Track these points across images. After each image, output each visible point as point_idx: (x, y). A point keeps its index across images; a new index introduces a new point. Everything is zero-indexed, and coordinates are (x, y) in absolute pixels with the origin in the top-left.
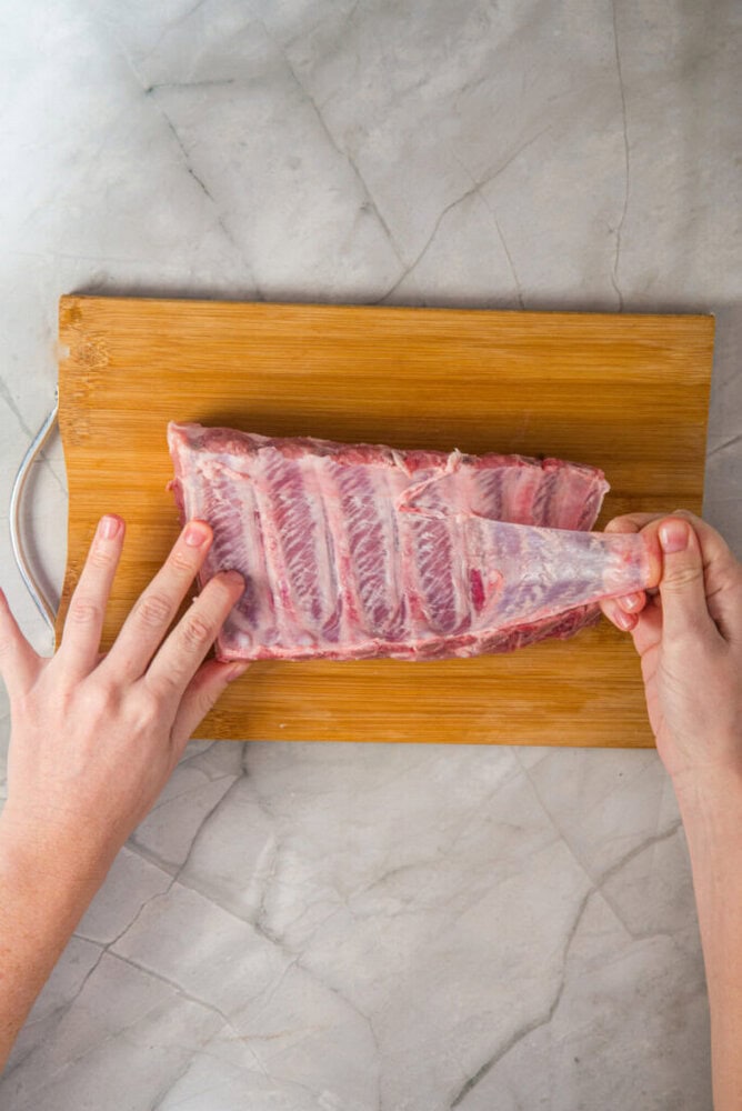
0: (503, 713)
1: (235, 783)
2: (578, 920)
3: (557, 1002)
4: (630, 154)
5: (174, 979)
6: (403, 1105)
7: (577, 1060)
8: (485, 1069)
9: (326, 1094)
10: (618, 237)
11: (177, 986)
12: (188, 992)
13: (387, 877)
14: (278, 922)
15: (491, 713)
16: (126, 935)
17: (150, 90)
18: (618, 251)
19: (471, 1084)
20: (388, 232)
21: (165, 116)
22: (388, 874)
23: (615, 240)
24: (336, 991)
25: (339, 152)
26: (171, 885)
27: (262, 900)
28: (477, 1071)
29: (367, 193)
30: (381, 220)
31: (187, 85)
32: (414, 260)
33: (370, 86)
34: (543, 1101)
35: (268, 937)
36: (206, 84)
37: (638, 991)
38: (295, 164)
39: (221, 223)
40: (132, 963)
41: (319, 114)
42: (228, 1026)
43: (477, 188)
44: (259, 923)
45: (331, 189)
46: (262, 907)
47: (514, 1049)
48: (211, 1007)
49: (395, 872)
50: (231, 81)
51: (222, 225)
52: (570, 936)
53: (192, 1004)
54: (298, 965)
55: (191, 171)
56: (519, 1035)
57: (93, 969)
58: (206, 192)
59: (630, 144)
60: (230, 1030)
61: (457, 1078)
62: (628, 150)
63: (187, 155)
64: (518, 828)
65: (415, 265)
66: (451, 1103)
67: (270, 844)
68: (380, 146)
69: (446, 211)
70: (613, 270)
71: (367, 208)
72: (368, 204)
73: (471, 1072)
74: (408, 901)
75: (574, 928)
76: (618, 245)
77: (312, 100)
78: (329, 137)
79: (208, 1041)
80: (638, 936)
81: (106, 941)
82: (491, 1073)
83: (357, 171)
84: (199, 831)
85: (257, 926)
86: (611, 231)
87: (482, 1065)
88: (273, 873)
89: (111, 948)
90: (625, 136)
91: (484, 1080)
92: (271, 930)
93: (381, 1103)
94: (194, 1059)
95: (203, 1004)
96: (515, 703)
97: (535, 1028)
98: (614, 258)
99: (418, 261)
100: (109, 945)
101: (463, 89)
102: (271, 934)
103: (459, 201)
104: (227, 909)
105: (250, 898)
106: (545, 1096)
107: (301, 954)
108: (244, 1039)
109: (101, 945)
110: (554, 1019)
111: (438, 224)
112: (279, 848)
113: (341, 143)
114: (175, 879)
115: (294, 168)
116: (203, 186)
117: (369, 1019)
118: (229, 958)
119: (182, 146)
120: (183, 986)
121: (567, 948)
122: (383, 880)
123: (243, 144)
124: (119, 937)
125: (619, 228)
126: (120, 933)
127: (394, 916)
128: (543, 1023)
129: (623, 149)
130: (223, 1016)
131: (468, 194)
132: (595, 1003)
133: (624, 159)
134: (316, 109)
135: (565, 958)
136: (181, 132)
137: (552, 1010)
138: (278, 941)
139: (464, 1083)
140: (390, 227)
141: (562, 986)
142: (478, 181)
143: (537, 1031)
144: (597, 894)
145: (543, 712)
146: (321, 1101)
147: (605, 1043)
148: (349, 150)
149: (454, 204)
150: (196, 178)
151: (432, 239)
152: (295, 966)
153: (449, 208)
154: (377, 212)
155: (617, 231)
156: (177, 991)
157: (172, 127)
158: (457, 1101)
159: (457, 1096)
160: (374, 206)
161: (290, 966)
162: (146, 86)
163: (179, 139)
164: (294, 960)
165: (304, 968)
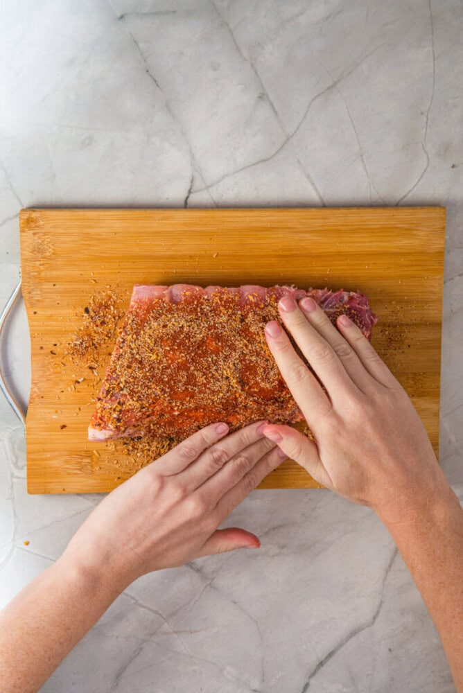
2: (392, 561)
3: (378, 612)
5: (132, 594)
6: (278, 677)
7: (390, 650)
8: (330, 655)
9: (229, 669)
10: (427, 118)
11: (133, 598)
12: (141, 602)
13: (269, 532)
17: (122, 17)
18: (426, 127)
19: (321, 664)
20: (276, 113)
21: (131, 34)
22: (270, 530)
23: (425, 119)
24: (235, 603)
25: (245, 59)
28: (324, 658)
29: (262, 87)
30: (272, 105)
31: (145, 15)
32: (293, 132)
33: (265, 17)
34: (368, 675)
35: (191, 567)
36: (158, 14)
38: (215, 67)
39: (167, 106)
41: (232, 35)
42: (166, 624)
43: (334, 85)
45: (240, 84)
47: (349, 642)
48: (156, 612)
49: (274, 529)
50: (174, 12)
51: (168, 107)
52: (387, 571)
53: (143, 609)
54: (211, 587)
55: (147, 71)
56: (353, 633)
58: (158, 86)
59: (436, 56)
60: (166, 627)
61: (312, 660)
62: (434, 60)
63: (145, 61)
65: (293, 135)
66: (309, 676)
68: (271, 55)
69: (314, 99)
70: (423, 140)
71: (262, 97)
72: (263, 94)
74: (282, 547)
75: (390, 566)
76: (427, 123)
77: (227, 25)
78: (238, 49)
79: (154, 634)
82: (334, 658)
83: (256, 72)
86: (422, 114)
87: (328, 653)
90: (433, 51)
91: (329, 662)
93: (263, 675)
94: (144, 645)
95: (149, 609)
97: (363, 629)
98: (424, 131)
99: (295, 132)
101: (327, 18)
102: (194, 566)
103: (323, 93)
106: (369, 673)
107: (213, 579)
108: (176, 632)
110: (375, 624)
111: (309, 107)
113: (245, 53)
115: (215, 70)
116: (155, 81)
117: (256, 621)
118: (166, 581)
119: (142, 54)
120: (137, 598)
121: (385, 579)
122: (267, 534)
123: (182, 54)
125: (429, 110)
127: (273, 556)
128: (368, 626)
129: (431, 59)
130: (163, 617)
131: (328, 88)
132: (402, 614)
133: (432, 65)
134: (230, 31)
135: (384, 586)
136: (141, 45)
137: (374, 618)
138: (198, 570)
139: (318, 663)
140: (277, 109)
141: (381, 603)
142: (335, 80)
143: (364, 631)
146: (225, 673)
147: (408, 639)
148: (251, 58)
149: (319, 95)
150: (151, 76)
151: (305, 117)
152: (208, 587)
153: (316, 97)
154: (269, 100)
155: (426, 113)
156: (133, 601)
157: (136, 42)
158: (312, 675)
159: (312, 671)
160: (267, 95)
161: (206, 587)
162: (119, 15)
163: (140, 50)
164: (209, 582)
165: (214, 588)
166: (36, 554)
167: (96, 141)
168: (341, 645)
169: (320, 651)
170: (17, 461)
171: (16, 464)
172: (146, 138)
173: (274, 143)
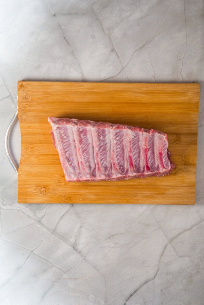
0: (143, 195)
1: (70, 208)
2: (164, 251)
3: (157, 273)
4: (187, 38)
5: (50, 261)
6: (112, 300)
7: (161, 290)
8: (135, 291)
9: (91, 295)
10: (183, 61)
11: (51, 263)
12: (54, 265)
13: (111, 237)
14: (80, 247)
15: (140, 195)
16: (37, 248)
17: (54, 15)
18: (182, 65)
19: (131, 295)
20: (118, 57)
21: (58, 22)
22: (111, 236)
23: (182, 62)
24: (95, 267)
25: (106, 34)
26: (51, 235)
27: (76, 241)
28: (133, 292)
29: (113, 46)
30: (117, 54)
31: (64, 14)
32: (125, 65)
33: (115, 16)
34: (151, 301)
35: (76, 251)
36: (70, 14)
37: (179, 272)
38: (93, 37)
39: (72, 53)
40: (39, 256)
41: (101, 24)
42: (65, 275)
43: (144, 46)
44: (74, 247)
45: (103, 45)
46: (75, 243)
47: (144, 287)
48: (60, 269)
49: (113, 236)
50: (77, 14)
51: (73, 53)
52: (161, 256)
53: (55, 268)
54: (85, 260)
55: (65, 38)
56: (146, 282)
57: (28, 257)
58: (69, 44)
59: (187, 36)
61: (128, 293)
63: (64, 34)
64: (148, 225)
65: (125, 67)
67: (78, 225)
68: (117, 33)
69: (135, 52)
70: (181, 70)
71: (113, 50)
72: (113, 49)
73: (132, 292)
74: (116, 244)
75: (162, 254)
76: (183, 63)
77: (99, 19)
78: (103, 30)
79: (59, 279)
80: (180, 257)
81: (32, 250)
82: (137, 293)
83: (111, 40)
84: (59, 221)
85: (74, 248)
86: (181, 59)
88: (79, 234)
89: (33, 252)
90: (186, 33)
91: (135, 295)
92: (78, 249)
93: (106, 299)
94: (55, 283)
95: (58, 268)
96: (146, 192)
97: (150, 281)
98: (181, 67)
99: (127, 65)
100: (33, 251)
101: (141, 18)
102: (77, 250)
104: (66, 243)
105: (72, 240)
107: (86, 256)
108: (69, 279)
109: (31, 251)
110: (156, 278)
111: (132, 55)
112: (81, 227)
113: (106, 32)
114: (52, 234)
115: (93, 38)
116: (68, 42)
117: (104, 276)
118: (66, 256)
119: (62, 31)
120: (53, 263)
121: (160, 259)
122: (110, 238)
123: (79, 31)
124: (36, 249)
126: (36, 248)
127: (112, 248)
128: (152, 279)
129: (185, 37)
130: (63, 272)
131: (141, 47)
132: (167, 275)
133: (185, 39)
134: (100, 22)
135: (159, 262)
136: (62, 27)
137: (155, 276)
138: (79, 252)
140: (119, 55)
141: (158, 270)
142: (144, 44)
143: (150, 282)
144: (169, 245)
145: (154, 195)
146: (89, 297)
147: (169, 286)
148: (109, 34)
149: (137, 50)
150: (66, 40)
151: (131, 59)
152: (84, 260)
153: (136, 51)
154: (115, 51)
155: (182, 59)
156: (51, 264)
157: (60, 26)
158: (127, 300)
159: (128, 298)
160: (115, 50)
161: (83, 260)
162: (53, 14)
163: (61, 29)
164: (84, 258)
165: (86, 260)
166: (10, 242)
167: (42, 67)
168: (140, 287)
169: (131, 290)
170: (3, 202)
171: (3, 203)
172: (63, 66)
173: (117, 70)
